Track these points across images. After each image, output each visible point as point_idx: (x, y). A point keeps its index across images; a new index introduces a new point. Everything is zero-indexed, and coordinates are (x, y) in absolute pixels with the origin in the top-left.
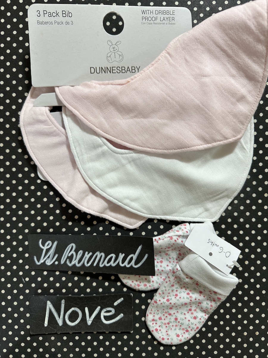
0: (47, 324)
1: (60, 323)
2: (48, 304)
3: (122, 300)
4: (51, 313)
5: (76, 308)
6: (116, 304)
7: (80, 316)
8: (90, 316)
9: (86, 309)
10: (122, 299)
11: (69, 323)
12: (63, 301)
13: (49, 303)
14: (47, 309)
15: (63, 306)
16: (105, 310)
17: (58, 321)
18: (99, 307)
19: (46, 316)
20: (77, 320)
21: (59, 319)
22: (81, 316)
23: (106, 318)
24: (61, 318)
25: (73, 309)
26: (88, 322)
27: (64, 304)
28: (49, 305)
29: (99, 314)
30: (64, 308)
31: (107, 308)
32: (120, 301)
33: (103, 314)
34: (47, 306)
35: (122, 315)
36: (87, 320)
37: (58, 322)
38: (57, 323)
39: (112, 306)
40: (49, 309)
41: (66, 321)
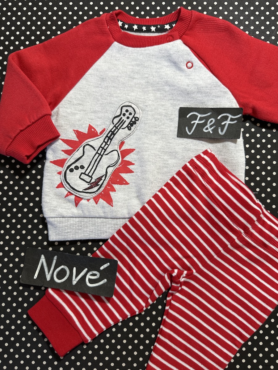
0: (36, 277)
1: (48, 278)
2: (41, 258)
6: (102, 268)
7: (67, 275)
8: (76, 276)
9: (75, 269)
10: (109, 264)
11: (56, 279)
12: (55, 258)
13: (43, 256)
14: (40, 262)
15: (54, 262)
16: (91, 273)
17: (47, 276)
18: (86, 269)
19: (38, 269)
20: (64, 278)
21: (48, 274)
22: (68, 275)
23: (91, 281)
24: (50, 273)
25: (62, 267)
26: (73, 282)
27: (56, 261)
28: (43, 259)
29: (84, 276)
30: (54, 265)
31: (93, 271)
33: (88, 276)
34: (41, 260)
36: (73, 280)
37: (47, 277)
39: (98, 270)
40: (41, 263)
41: (54, 277)
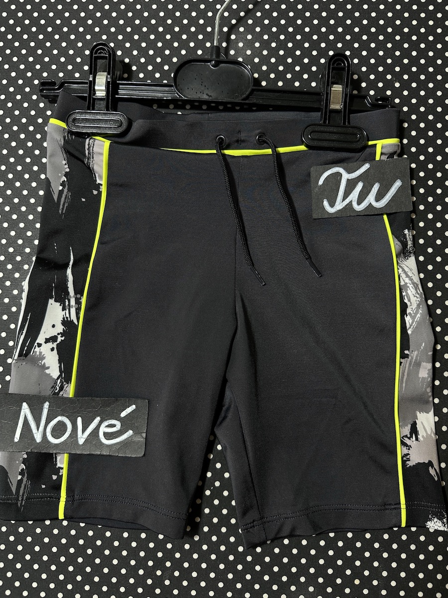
0: (19, 439)
1: (38, 438)
2: (23, 408)
3: (133, 409)
4: (26, 421)
5: (64, 417)
6: (123, 414)
7: (68, 430)
8: (84, 431)
9: (79, 420)
10: (134, 407)
11: (51, 439)
12: (46, 405)
13: (25, 405)
14: (21, 415)
16: (106, 423)
17: (35, 435)
18: (98, 419)
21: (37, 431)
22: (71, 431)
23: (108, 436)
24: (40, 431)
25: (59, 418)
26: (79, 439)
27: (47, 410)
28: (25, 409)
29: (97, 429)
30: (46, 416)
31: (109, 421)
32: (131, 411)
33: (103, 429)
34: (22, 411)
35: (130, 432)
36: (79, 436)
37: (35, 437)
38: (33, 439)
39: (118, 418)
40: (24, 416)
41: (48, 435)
